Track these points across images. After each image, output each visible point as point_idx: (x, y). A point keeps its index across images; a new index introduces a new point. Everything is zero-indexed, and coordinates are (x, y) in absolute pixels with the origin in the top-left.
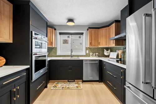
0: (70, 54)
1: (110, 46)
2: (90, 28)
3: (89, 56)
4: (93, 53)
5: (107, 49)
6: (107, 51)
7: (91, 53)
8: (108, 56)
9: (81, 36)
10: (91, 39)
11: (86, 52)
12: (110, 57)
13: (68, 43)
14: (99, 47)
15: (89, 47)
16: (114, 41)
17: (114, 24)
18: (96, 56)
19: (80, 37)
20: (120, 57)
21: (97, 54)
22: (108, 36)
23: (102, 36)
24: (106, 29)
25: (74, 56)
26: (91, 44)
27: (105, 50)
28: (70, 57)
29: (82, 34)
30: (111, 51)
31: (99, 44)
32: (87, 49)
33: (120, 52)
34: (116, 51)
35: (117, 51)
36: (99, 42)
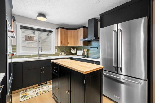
0: (38, 54)
1: (78, 46)
2: (61, 28)
3: (58, 55)
4: (62, 52)
5: (74, 48)
6: (74, 50)
7: (60, 52)
8: (76, 54)
10: (61, 38)
11: (55, 51)
14: (69, 46)
15: (59, 45)
17: (82, 29)
18: (64, 54)
19: (48, 35)
20: (85, 54)
21: (65, 52)
22: (76, 37)
23: (71, 37)
24: (75, 31)
25: (42, 55)
26: (61, 43)
27: (72, 49)
28: (38, 57)
29: (51, 32)
30: (77, 50)
31: (68, 43)
32: (56, 47)
33: (85, 50)
35: (82, 49)
36: (68, 41)
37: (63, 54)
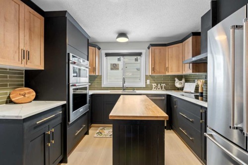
0: (122, 86)
1: (184, 73)
2: (152, 45)
3: (151, 89)
4: (157, 84)
5: (180, 78)
6: (180, 81)
7: (153, 85)
8: (182, 89)
9: (139, 57)
10: (153, 61)
11: (146, 82)
12: (184, 90)
13: (118, 69)
14: (167, 74)
15: (150, 74)
16: (191, 65)
17: (190, 39)
18: (162, 88)
20: (200, 91)
21: (163, 85)
22: (181, 56)
23: (172, 57)
24: (179, 47)
25: (127, 88)
26: (153, 69)
27: (176, 79)
28: (122, 91)
30: (187, 81)
31: (167, 69)
32: (147, 77)
33: (200, 83)
34: (194, 82)
35: (196, 80)
36: (167, 66)
37: (160, 87)
